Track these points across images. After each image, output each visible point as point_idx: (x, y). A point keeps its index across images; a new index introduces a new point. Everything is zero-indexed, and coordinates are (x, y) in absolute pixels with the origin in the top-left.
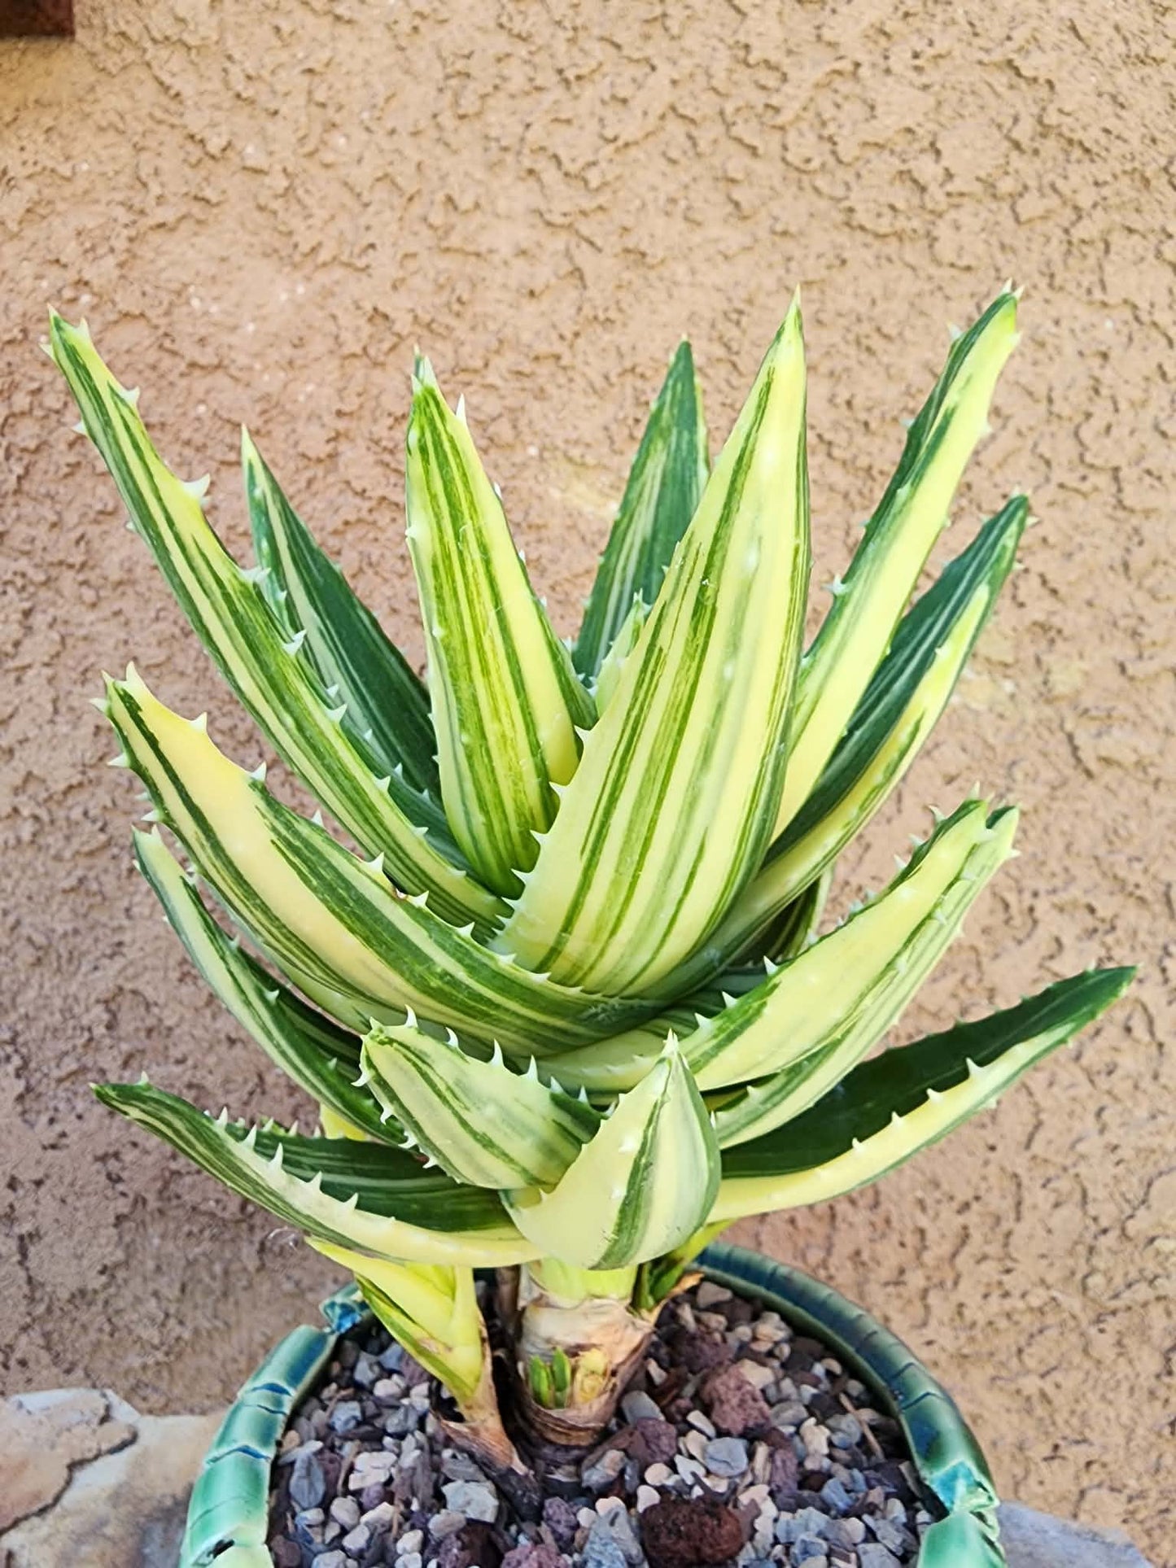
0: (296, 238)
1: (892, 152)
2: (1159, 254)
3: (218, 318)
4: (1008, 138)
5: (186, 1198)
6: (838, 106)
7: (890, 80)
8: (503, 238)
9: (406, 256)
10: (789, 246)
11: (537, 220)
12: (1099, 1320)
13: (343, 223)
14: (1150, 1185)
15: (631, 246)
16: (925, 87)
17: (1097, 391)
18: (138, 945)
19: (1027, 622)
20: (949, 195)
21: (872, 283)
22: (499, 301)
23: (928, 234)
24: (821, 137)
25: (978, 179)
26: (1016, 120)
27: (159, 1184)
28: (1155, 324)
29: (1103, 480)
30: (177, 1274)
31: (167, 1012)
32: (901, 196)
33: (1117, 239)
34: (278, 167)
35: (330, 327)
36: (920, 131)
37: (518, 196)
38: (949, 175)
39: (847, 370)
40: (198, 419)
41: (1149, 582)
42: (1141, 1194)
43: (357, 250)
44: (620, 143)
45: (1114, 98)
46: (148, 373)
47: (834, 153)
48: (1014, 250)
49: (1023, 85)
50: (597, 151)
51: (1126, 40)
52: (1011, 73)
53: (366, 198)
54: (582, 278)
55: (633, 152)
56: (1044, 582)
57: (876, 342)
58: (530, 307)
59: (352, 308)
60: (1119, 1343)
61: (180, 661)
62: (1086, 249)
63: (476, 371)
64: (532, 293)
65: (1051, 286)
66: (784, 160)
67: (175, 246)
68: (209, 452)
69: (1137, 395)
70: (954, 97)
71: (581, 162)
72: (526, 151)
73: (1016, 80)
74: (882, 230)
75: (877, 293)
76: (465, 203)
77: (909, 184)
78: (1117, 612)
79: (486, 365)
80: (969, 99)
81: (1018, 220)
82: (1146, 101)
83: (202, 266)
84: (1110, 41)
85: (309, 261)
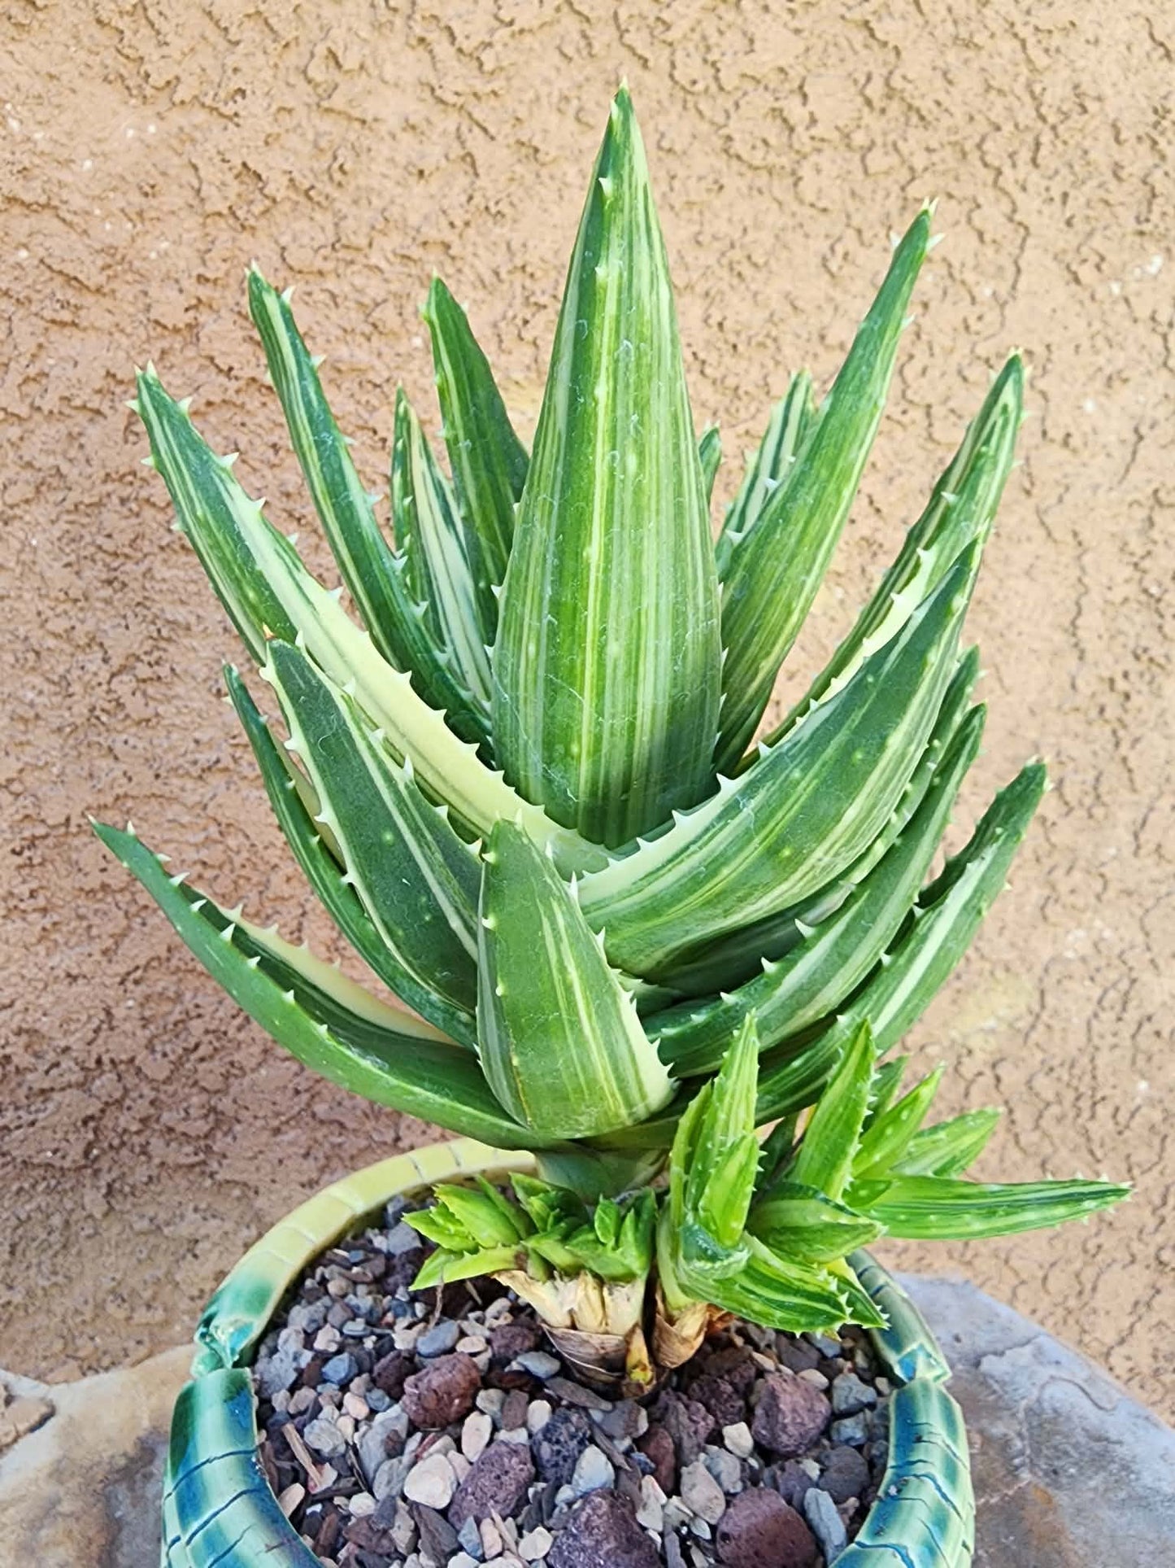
0: (147, 67)
1: (766, 88)
2: (969, 220)
3: (43, 146)
4: (862, 93)
5: (15, 1153)
6: (721, 33)
7: (768, 17)
8: (390, 107)
9: (281, 109)
10: (672, 163)
11: (427, 94)
13: (205, 58)
15: (524, 139)
16: (797, 31)
17: (918, 336)
19: (857, 537)
20: (812, 138)
21: (744, 211)
22: (385, 176)
23: (794, 172)
24: (705, 61)
25: (837, 128)
26: (869, 78)
28: (963, 282)
29: (917, 414)
30: (6, 1238)
32: (773, 132)
35: (189, 176)
36: (792, 73)
37: (409, 66)
38: (813, 121)
39: (721, 293)
40: (19, 265)
43: (222, 94)
44: (516, 28)
45: (945, 74)
47: (717, 79)
48: (862, 200)
49: (875, 45)
50: (492, 32)
51: (955, 22)
52: (866, 33)
53: (234, 34)
54: (473, 165)
55: (528, 39)
56: (871, 502)
57: (747, 269)
58: (419, 188)
59: (217, 160)
63: (358, 249)
64: (421, 173)
66: (671, 76)
68: (34, 309)
69: (948, 343)
70: (820, 45)
71: (475, 41)
72: (418, 17)
73: (871, 41)
74: (757, 162)
76: (350, 62)
77: (779, 121)
79: (370, 245)
80: (831, 49)
81: (866, 171)
82: (968, 81)
83: (24, 81)
84: (944, 21)
85: (163, 97)
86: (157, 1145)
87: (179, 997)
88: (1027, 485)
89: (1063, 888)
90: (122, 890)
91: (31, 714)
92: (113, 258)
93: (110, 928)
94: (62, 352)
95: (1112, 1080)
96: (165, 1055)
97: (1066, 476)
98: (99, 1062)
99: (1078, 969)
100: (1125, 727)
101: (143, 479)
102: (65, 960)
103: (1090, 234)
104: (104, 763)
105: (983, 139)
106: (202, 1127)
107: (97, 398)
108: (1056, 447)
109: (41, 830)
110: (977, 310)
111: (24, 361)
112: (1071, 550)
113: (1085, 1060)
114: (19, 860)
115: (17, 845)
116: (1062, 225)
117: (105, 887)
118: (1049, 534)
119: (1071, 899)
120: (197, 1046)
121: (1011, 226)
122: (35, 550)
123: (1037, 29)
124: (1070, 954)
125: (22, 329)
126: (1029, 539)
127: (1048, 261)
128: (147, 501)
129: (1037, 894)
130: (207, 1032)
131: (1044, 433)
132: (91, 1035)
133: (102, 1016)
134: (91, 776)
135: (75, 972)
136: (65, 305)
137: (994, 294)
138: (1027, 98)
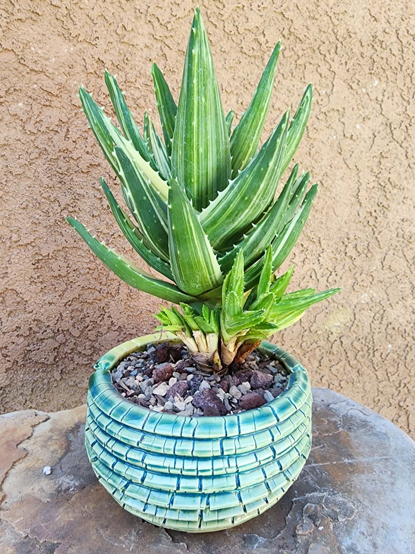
0: (70, 31)
1: (252, 33)
2: (317, 71)
3: (42, 55)
4: (282, 33)
5: (33, 359)
6: (238, 17)
7: (252, 12)
8: (140, 41)
9: (109, 42)
10: (225, 56)
11: (152, 37)
12: (304, 355)
13: (87, 28)
14: (316, 317)
15: (180, 49)
16: (261, 16)
18: (14, 273)
20: (267, 47)
21: (247, 69)
22: (140, 61)
23: (262, 57)
24: (234, 25)
26: (284, 29)
27: (23, 356)
30: (30, 386)
31: (25, 296)
32: (255, 46)
33: (308, 65)
34: (64, 6)
35: (83, 62)
36: (260, 28)
37: (147, 29)
38: (267, 42)
39: (241, 93)
40: (34, 89)
41: (315, 158)
42: (314, 319)
43: (92, 38)
44: (177, 17)
45: (307, 27)
46: (14, 71)
47: (238, 30)
48: (283, 65)
49: (285, 19)
50: (170, 19)
51: (309, 12)
52: (282, 16)
53: (95, 21)
54: (166, 57)
55: (181, 20)
57: (248, 86)
58: (150, 64)
59: (91, 57)
60: (309, 360)
61: (28, 173)
62: (300, 67)
63: (132, 83)
64: (150, 60)
65: (292, 76)
66: (224, 30)
67: (24, 27)
68: (38, 101)
70: (268, 20)
71: (165, 21)
72: (148, 15)
73: (283, 18)
74: (250, 55)
75: (249, 72)
76: (129, 28)
77: (257, 42)
78: (307, 165)
79: (136, 81)
80: (272, 21)
81: (284, 57)
82: (314, 29)
83: (36, 36)
84: (306, 12)
85: (75, 39)
86: (76, 357)
87: (82, 310)
88: (340, 151)
89: (359, 280)
90: (65, 276)
91: (37, 222)
92: (61, 87)
93: (61, 288)
94: (46, 114)
95: (379, 344)
96: (78, 329)
97: (352, 148)
98: (58, 330)
99: (366, 307)
100: (376, 228)
101: (70, 151)
102: (48, 298)
103: (355, 74)
104: (60, 237)
105: (320, 46)
106: (89, 352)
107: (57, 127)
108: (348, 140)
109: (41, 258)
110: (321, 98)
111: (35, 117)
112: (355, 172)
113: (370, 337)
114: (34, 267)
115: (33, 262)
116: (346, 71)
117: (59, 275)
118: (348, 166)
119: (362, 283)
120: (88, 326)
121: (330, 72)
122: (39, 173)
123: (334, 13)
124: (363, 302)
125: (35, 107)
126: (341, 168)
127: (342, 82)
128: (71, 158)
129: (351, 282)
130: (91, 322)
131: (344, 135)
132: (56, 322)
133: (59, 316)
134: (55, 241)
135: (51, 302)
136: (47, 100)
137: (326, 93)
138: (333, 34)
